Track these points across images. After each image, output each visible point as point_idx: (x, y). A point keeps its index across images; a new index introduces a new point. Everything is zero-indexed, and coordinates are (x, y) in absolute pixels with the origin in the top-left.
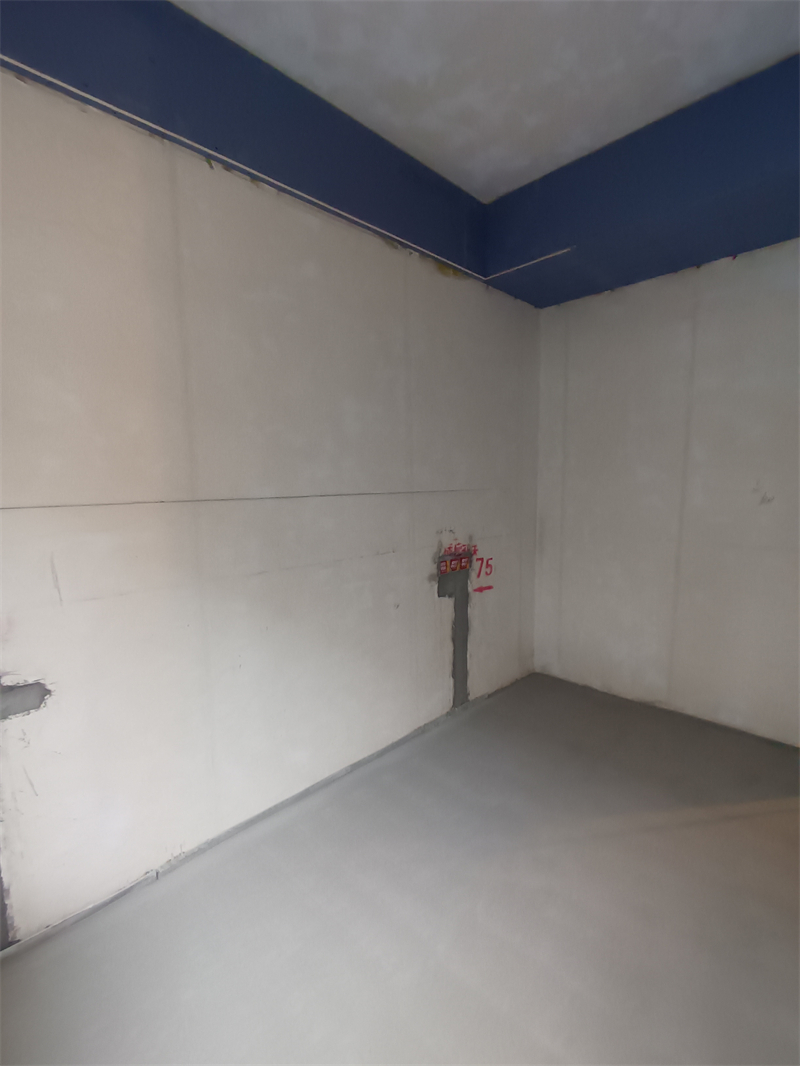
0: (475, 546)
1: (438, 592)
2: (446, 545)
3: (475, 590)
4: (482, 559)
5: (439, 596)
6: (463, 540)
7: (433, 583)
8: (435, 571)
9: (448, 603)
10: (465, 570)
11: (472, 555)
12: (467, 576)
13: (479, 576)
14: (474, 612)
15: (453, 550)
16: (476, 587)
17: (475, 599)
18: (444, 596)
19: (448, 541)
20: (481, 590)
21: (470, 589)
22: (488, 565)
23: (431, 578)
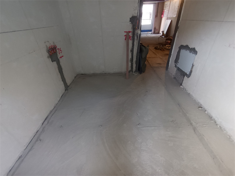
2: (48, 47)
4: (58, 49)
5: (52, 62)
6: (52, 44)
7: (49, 59)
8: (49, 55)
9: (55, 63)
10: (56, 52)
11: (56, 49)
12: (57, 55)
13: (59, 54)
15: (50, 47)
17: (61, 60)
19: (49, 45)
20: (61, 57)
21: (59, 58)
22: (61, 50)
23: (48, 57)
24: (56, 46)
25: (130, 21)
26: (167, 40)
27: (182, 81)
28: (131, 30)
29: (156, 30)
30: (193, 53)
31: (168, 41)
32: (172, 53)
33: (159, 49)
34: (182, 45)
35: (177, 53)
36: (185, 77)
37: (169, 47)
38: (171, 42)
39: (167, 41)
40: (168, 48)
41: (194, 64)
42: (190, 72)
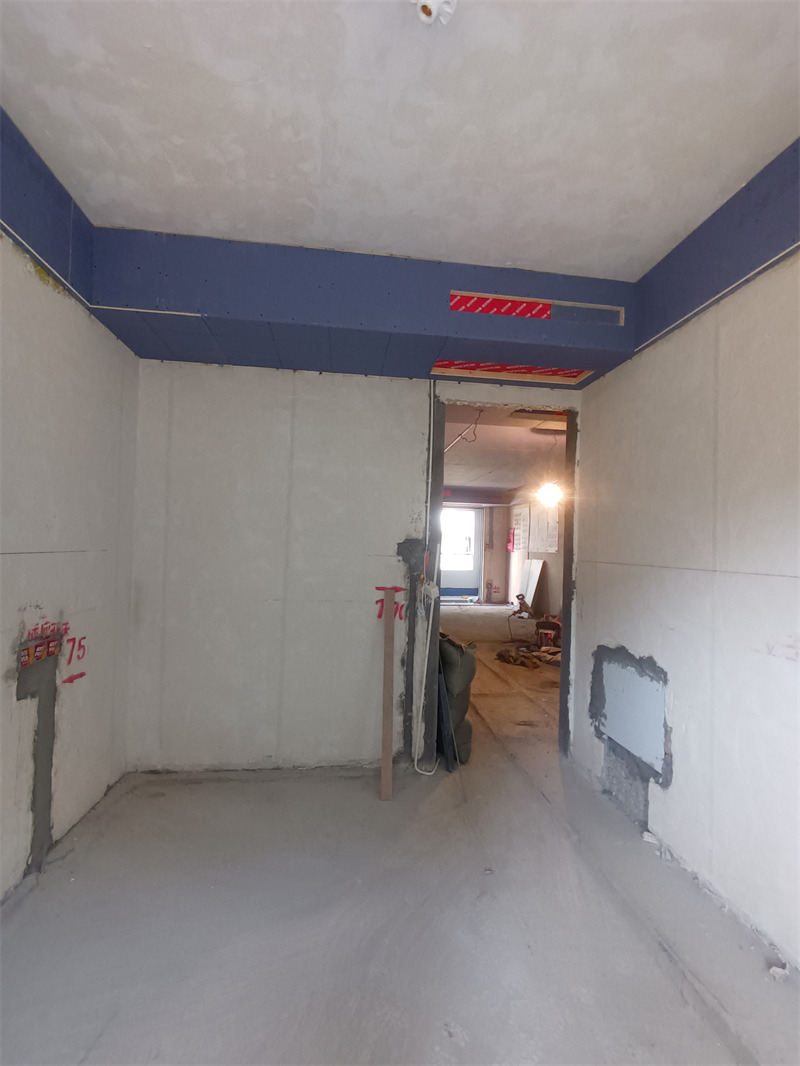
0: (66, 624)
1: (18, 694)
2: (30, 627)
3: (64, 682)
4: (74, 640)
5: (18, 699)
6: (52, 618)
7: (11, 682)
8: (14, 665)
9: (31, 705)
10: (53, 656)
11: (62, 636)
12: (56, 665)
13: (69, 662)
14: (62, 711)
15: (39, 631)
16: (66, 677)
17: (65, 692)
18: (25, 698)
19: (33, 621)
20: (71, 680)
21: (58, 682)
22: (81, 647)
23: (8, 675)
24: (67, 629)
25: (398, 554)
26: (539, 626)
27: (642, 808)
28: (402, 583)
29: (496, 592)
30: (652, 679)
31: (546, 632)
32: (572, 677)
33: (515, 662)
34: (603, 646)
35: (590, 679)
36: (653, 786)
37: (554, 654)
38: (557, 637)
39: (541, 631)
40: (549, 657)
41: (670, 724)
42: (664, 760)
